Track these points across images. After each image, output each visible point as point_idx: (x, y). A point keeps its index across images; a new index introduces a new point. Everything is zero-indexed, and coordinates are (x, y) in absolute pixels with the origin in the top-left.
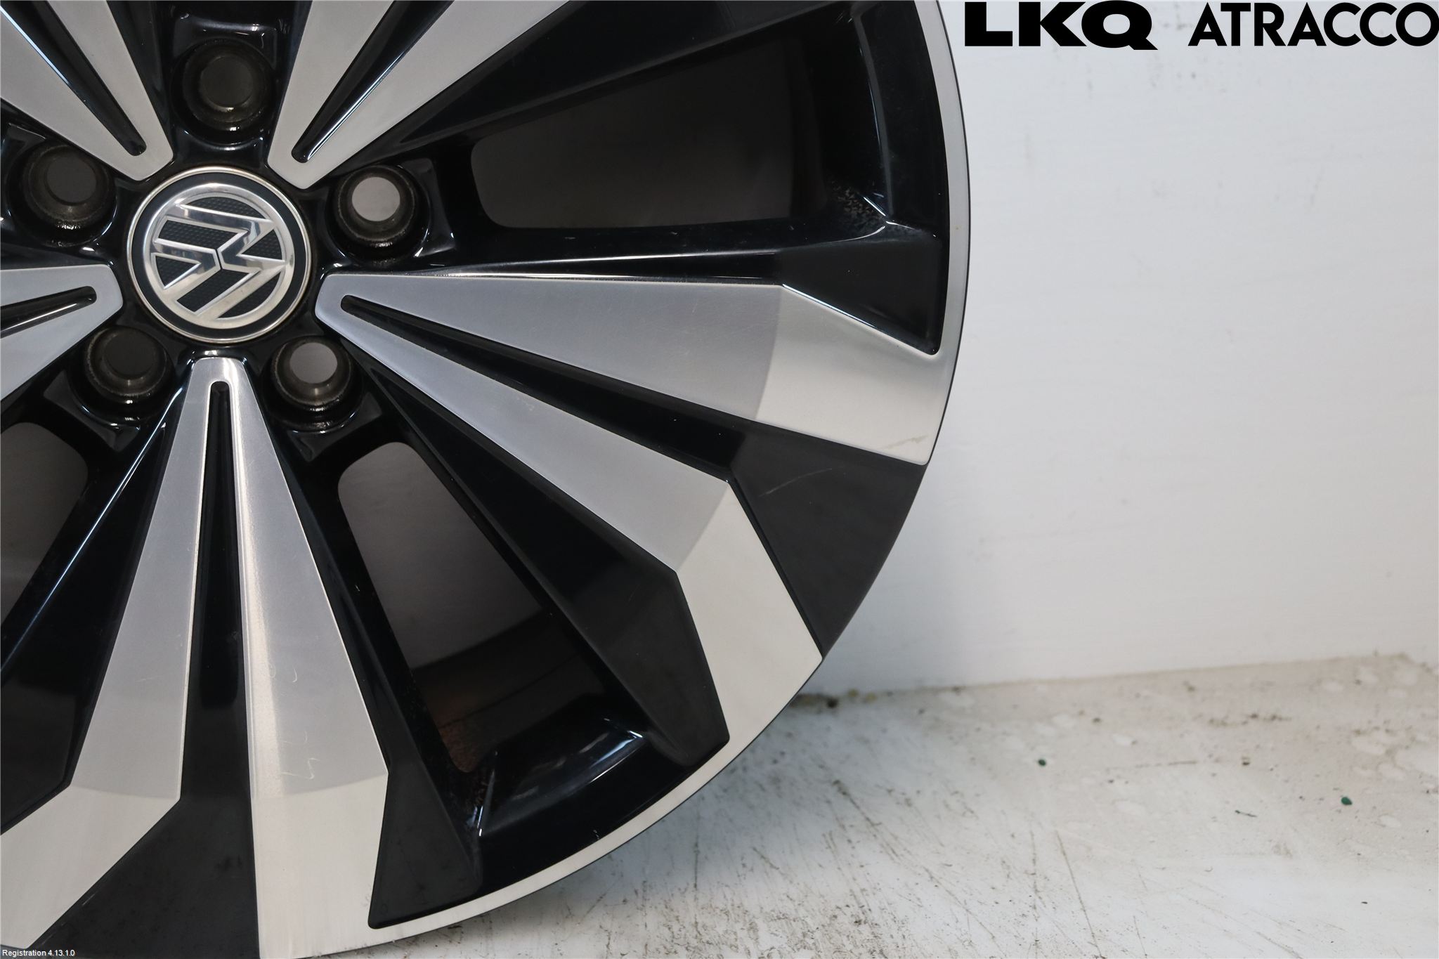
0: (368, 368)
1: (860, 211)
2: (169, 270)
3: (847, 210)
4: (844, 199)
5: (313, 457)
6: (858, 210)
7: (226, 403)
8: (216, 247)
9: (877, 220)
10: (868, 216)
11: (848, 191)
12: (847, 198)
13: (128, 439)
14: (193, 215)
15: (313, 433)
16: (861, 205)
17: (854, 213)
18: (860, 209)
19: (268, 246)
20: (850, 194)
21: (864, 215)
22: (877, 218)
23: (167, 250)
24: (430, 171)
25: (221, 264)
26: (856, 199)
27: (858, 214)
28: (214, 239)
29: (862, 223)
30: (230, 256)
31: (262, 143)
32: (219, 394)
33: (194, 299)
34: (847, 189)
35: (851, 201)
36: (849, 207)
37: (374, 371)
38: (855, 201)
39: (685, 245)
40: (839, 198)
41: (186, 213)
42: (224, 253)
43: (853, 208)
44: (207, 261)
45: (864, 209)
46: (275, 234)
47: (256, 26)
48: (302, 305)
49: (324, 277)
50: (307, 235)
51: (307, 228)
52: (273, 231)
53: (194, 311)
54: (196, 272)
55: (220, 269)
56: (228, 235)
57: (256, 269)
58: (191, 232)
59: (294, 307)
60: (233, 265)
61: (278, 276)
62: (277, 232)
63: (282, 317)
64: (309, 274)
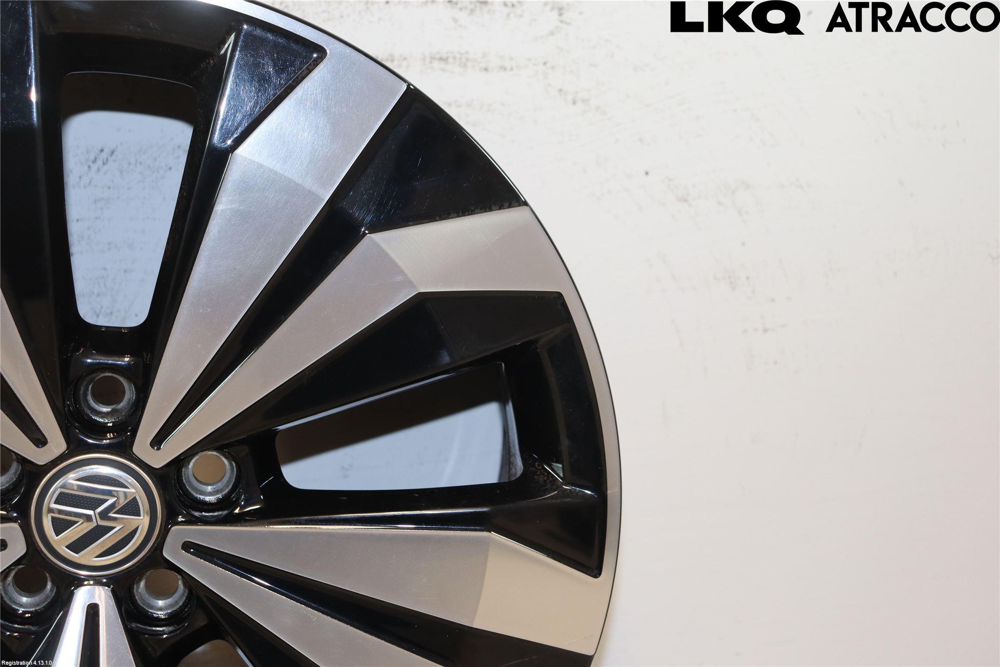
1: (545, 479)
2: (60, 526)
3: (536, 477)
4: (534, 469)
5: (158, 654)
6: (544, 477)
7: (97, 618)
8: (94, 509)
9: (557, 485)
10: (550, 482)
11: (537, 463)
12: (536, 469)
13: (26, 644)
14: (81, 488)
15: (158, 637)
16: (546, 474)
17: (541, 479)
18: (546, 477)
19: (132, 508)
20: (539, 466)
21: (548, 481)
22: (557, 483)
23: (60, 512)
24: (247, 454)
25: (97, 522)
26: (542, 469)
27: (545, 481)
28: (93, 504)
29: (547, 487)
30: (104, 515)
31: (129, 437)
32: (92, 612)
33: (77, 546)
34: (536, 462)
35: (539, 471)
36: (538, 475)
37: (208, 598)
38: (542, 471)
39: (423, 504)
40: (531, 468)
41: (75, 488)
42: (100, 513)
43: (541, 476)
44: (88, 518)
45: (548, 477)
46: (136, 499)
47: (127, 357)
48: (154, 548)
49: (171, 527)
50: (159, 499)
51: (159, 494)
52: (135, 497)
53: (77, 554)
54: (80, 527)
55: (96, 524)
56: (103, 501)
57: (123, 524)
58: (77, 500)
59: (149, 548)
60: (106, 521)
61: (137, 528)
62: (138, 498)
63: (139, 556)
64: (159, 526)
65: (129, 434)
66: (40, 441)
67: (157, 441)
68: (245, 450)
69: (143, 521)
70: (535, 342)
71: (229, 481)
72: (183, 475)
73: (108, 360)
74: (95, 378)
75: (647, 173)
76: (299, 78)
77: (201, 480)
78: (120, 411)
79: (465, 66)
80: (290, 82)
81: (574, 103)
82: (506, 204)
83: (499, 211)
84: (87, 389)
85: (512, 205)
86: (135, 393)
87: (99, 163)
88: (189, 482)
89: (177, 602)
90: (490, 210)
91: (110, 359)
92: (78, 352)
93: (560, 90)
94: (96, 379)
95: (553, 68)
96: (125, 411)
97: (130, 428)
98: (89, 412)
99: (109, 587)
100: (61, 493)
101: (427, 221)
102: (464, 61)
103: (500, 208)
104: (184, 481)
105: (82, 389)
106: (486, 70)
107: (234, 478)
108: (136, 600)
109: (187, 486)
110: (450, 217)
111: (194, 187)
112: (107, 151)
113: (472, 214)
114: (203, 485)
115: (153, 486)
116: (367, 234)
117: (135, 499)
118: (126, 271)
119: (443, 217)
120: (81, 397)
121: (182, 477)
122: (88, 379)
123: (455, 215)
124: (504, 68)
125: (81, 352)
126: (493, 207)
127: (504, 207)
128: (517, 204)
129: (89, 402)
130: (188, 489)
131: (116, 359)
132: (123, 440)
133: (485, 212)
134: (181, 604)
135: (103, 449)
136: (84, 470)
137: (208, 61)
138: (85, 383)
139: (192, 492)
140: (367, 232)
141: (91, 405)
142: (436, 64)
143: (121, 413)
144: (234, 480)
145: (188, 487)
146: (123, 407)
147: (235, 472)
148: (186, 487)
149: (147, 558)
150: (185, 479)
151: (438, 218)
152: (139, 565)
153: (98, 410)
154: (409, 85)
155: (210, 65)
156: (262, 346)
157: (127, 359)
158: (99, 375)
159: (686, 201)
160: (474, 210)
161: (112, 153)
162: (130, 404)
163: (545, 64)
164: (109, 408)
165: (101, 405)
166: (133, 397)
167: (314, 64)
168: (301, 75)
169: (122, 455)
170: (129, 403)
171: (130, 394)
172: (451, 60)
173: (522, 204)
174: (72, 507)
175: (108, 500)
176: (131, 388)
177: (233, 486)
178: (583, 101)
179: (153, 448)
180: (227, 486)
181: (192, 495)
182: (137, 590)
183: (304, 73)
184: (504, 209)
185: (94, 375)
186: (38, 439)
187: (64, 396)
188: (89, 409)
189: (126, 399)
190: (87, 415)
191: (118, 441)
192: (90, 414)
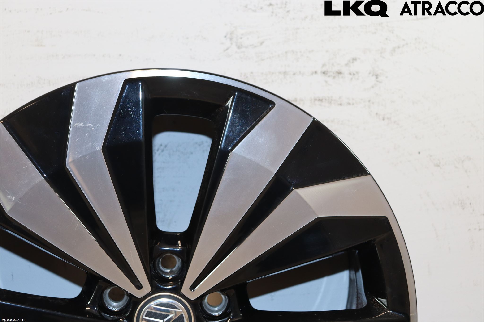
65: (179, 283)
66: (139, 287)
67: (193, 287)
68: (233, 292)
70: (374, 240)
71: (224, 306)
73: (170, 248)
75: (419, 153)
76: (262, 116)
77: (211, 305)
79: (330, 103)
80: (258, 118)
81: (383, 119)
82: (360, 174)
83: (357, 178)
84: (159, 261)
85: (363, 175)
86: (181, 263)
87: (160, 151)
88: (206, 306)
90: (353, 177)
92: (157, 244)
93: (377, 114)
94: (163, 257)
95: (373, 103)
97: (180, 281)
98: (160, 272)
100: (148, 311)
101: (322, 183)
102: (330, 101)
103: (357, 177)
105: (157, 261)
106: (341, 104)
109: (205, 308)
110: (333, 181)
111: (213, 167)
112: (163, 145)
113: (343, 179)
114: (212, 307)
115: (191, 309)
116: (294, 189)
117: (182, 314)
119: (330, 181)
120: (157, 265)
121: (202, 303)
122: (160, 256)
123: (336, 180)
124: (349, 104)
125: (158, 244)
126: (354, 176)
127: (359, 176)
128: (365, 174)
129: (160, 267)
130: (206, 310)
131: (174, 247)
132: (177, 286)
133: (350, 178)
135: (168, 290)
136: (159, 301)
137: (219, 109)
138: (158, 258)
140: (293, 188)
141: (161, 269)
142: (317, 103)
143: (175, 272)
144: (227, 305)
146: (175, 270)
147: (227, 301)
150: (204, 305)
151: (327, 181)
153: (164, 271)
154: (314, 119)
155: (221, 111)
156: (243, 242)
158: (165, 255)
159: (439, 166)
160: (345, 177)
161: (166, 146)
163: (369, 101)
164: (169, 270)
165: (165, 268)
166: (180, 265)
167: (269, 110)
168: (263, 115)
169: (176, 293)
170: (178, 268)
171: (178, 263)
172: (324, 100)
173: (368, 174)
174: (153, 318)
175: (170, 315)
176: (179, 261)
177: (225, 308)
178: (388, 119)
181: (207, 312)
183: (265, 114)
184: (359, 177)
185: (162, 255)
186: (138, 286)
187: (150, 265)
188: (160, 271)
189: (177, 266)
190: (159, 273)
191: (175, 287)
192: (161, 273)
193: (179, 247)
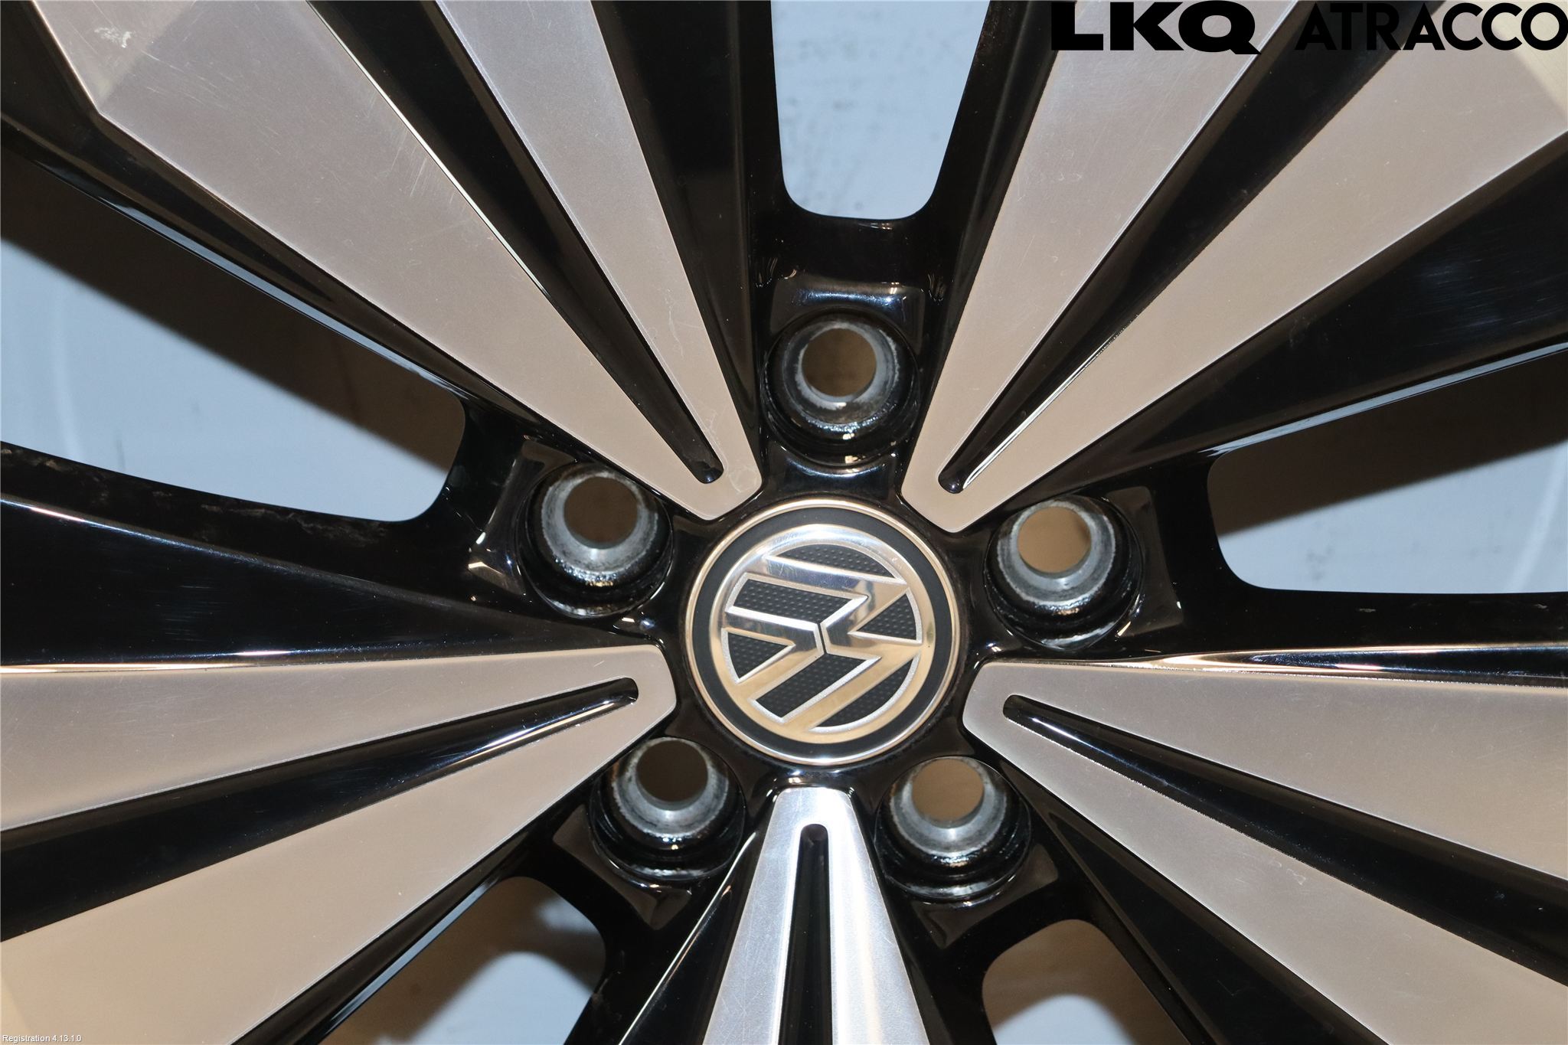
0: (1044, 812)
2: (747, 655)
5: (950, 941)
7: (822, 858)
8: (818, 620)
13: (674, 908)
14: (790, 573)
15: (950, 905)
19: (897, 620)
23: (747, 624)
24: (1145, 508)
25: (825, 648)
28: (818, 607)
30: (839, 633)
31: (894, 464)
32: (812, 844)
33: (781, 700)
37: (1062, 825)
42: (830, 630)
44: (804, 641)
47: (894, 286)
48: (942, 709)
49: (979, 666)
50: (954, 600)
51: (956, 591)
52: (905, 595)
53: (781, 716)
54: (787, 657)
55: (822, 653)
56: (837, 602)
57: (877, 654)
58: (783, 598)
59: (931, 711)
60: (843, 647)
61: (909, 664)
62: (910, 597)
63: (910, 727)
64: (955, 662)
65: (893, 455)
66: (707, 468)
67: (955, 474)
68: (1140, 497)
69: (920, 651)
71: (1097, 570)
72: (999, 552)
73: (849, 293)
74: (812, 333)
77: (1037, 567)
78: (865, 408)
84: (794, 359)
86: (897, 367)
88: (1010, 567)
89: (980, 834)
91: (852, 288)
92: (788, 275)
94: (813, 338)
96: (875, 406)
97: (893, 445)
98: (799, 408)
99: (846, 790)
100: (749, 584)
104: (1001, 565)
105: (786, 356)
107: (1112, 561)
108: (895, 825)
109: (1006, 576)
114: (1041, 576)
115: (944, 573)
117: (904, 599)
118: (838, 106)
120: (784, 376)
121: (997, 556)
122: (798, 335)
125: (794, 274)
129: (799, 388)
130: (1008, 584)
131: (868, 289)
132: (880, 469)
134: (990, 837)
135: (837, 488)
136: (796, 535)
138: (791, 345)
139: (1018, 591)
141: (803, 393)
143: (868, 412)
144: (1110, 566)
145: (1008, 580)
146: (871, 399)
147: (1113, 549)
148: (1004, 579)
149: (926, 732)
150: (1003, 560)
152: (910, 747)
153: (818, 405)
157: (893, 291)
158: (820, 328)
162: (888, 394)
164: (842, 401)
165: (819, 393)
166: (893, 377)
169: (877, 502)
170: (884, 389)
171: (885, 370)
174: (772, 613)
175: (850, 600)
176: (889, 357)
177: (1108, 579)
179: (947, 488)
180: (1094, 579)
181: (1018, 596)
182: (897, 804)
185: (809, 328)
186: (703, 462)
187: (758, 371)
188: (800, 403)
189: (877, 381)
190: (797, 415)
191: (872, 472)
192: (803, 414)
193: (892, 289)
